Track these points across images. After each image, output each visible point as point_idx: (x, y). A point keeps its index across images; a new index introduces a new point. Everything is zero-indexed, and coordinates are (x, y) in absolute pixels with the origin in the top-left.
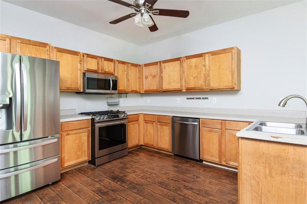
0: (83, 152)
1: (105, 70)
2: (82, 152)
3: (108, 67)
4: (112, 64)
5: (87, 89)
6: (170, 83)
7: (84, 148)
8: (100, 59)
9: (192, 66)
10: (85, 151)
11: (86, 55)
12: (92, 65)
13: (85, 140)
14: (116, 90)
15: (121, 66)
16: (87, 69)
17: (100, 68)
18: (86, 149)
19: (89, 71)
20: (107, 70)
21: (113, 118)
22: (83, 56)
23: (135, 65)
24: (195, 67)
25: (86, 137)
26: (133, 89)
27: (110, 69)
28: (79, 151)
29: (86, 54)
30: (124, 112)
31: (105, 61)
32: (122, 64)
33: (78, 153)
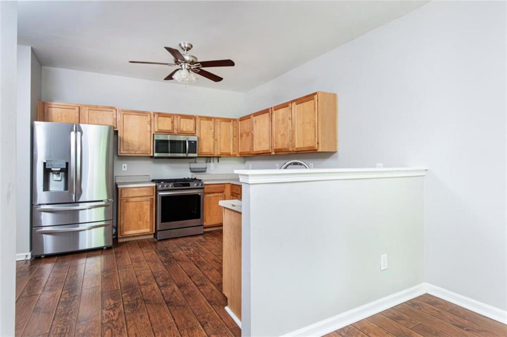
0: (145, 223)
1: (181, 130)
2: (143, 222)
3: (187, 125)
4: (192, 121)
5: (156, 152)
6: (260, 143)
7: (145, 218)
8: (175, 117)
9: (279, 120)
10: (147, 222)
11: (157, 115)
12: (165, 124)
13: (147, 209)
14: (196, 153)
15: (205, 123)
16: (158, 130)
17: (176, 127)
18: (149, 220)
19: (161, 132)
20: (185, 130)
21: (181, 186)
22: (154, 116)
23: (229, 120)
24: (282, 120)
25: (149, 206)
26: (223, 152)
27: (188, 127)
28: (140, 221)
29: (157, 113)
30: (200, 180)
31: (182, 119)
32: (207, 120)
33: (139, 223)
